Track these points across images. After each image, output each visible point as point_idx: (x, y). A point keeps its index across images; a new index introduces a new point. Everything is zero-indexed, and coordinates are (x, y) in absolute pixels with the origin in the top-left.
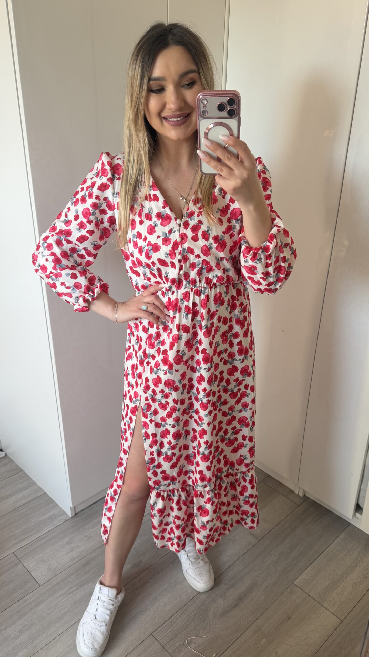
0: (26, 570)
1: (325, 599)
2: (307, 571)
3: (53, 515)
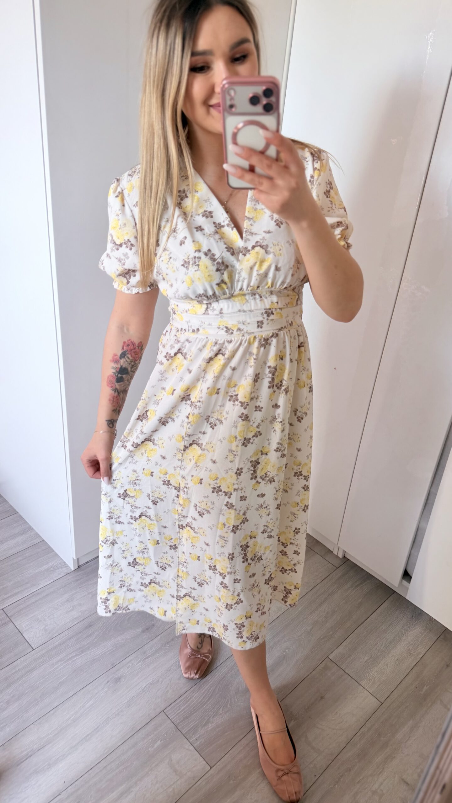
0: (17, 631)
1: (363, 678)
2: (344, 643)
3: (51, 567)
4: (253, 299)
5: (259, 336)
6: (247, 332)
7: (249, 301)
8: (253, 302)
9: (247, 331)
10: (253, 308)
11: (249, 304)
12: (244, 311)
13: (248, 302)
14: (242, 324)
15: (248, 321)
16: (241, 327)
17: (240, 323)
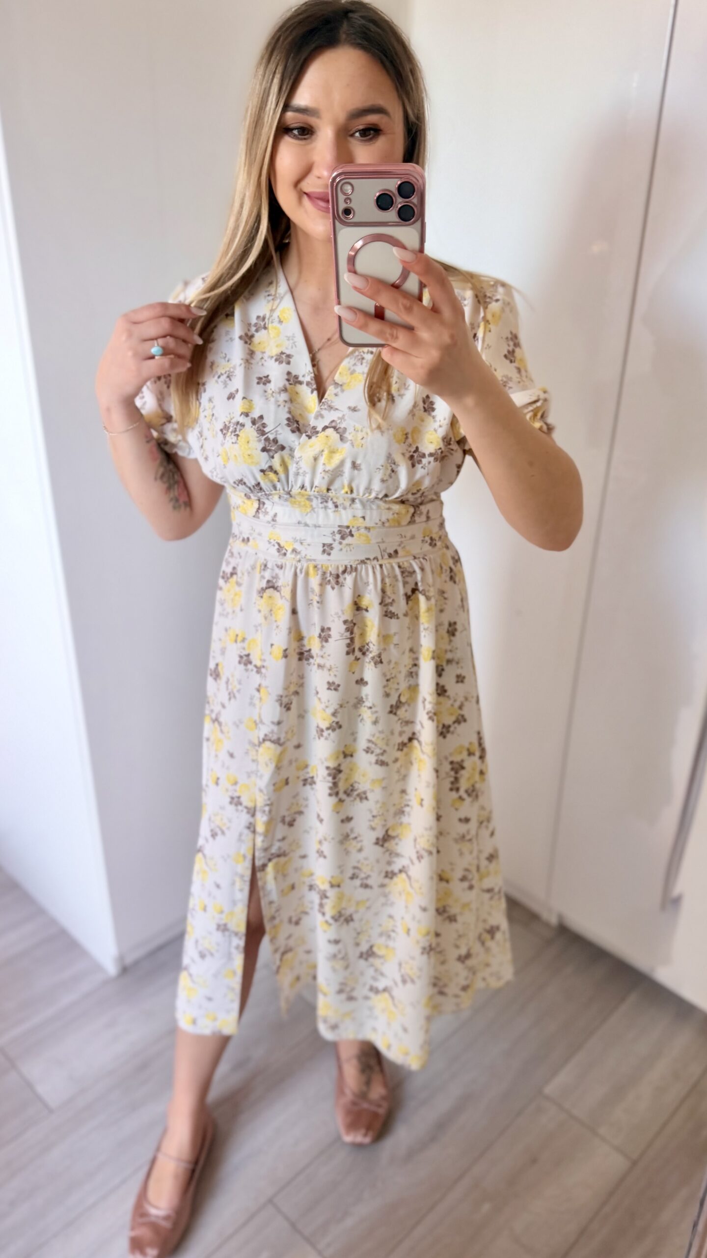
0: (24, 1082)
4: (322, 508)
5: (322, 567)
6: (305, 557)
7: (316, 510)
8: (321, 512)
9: (306, 555)
10: (321, 522)
11: (315, 515)
12: (306, 525)
13: (314, 512)
14: (298, 543)
15: (309, 540)
16: (299, 547)
17: (297, 541)
